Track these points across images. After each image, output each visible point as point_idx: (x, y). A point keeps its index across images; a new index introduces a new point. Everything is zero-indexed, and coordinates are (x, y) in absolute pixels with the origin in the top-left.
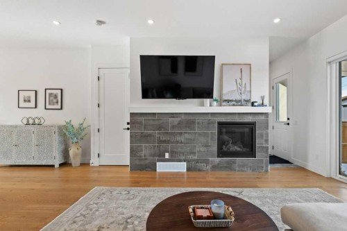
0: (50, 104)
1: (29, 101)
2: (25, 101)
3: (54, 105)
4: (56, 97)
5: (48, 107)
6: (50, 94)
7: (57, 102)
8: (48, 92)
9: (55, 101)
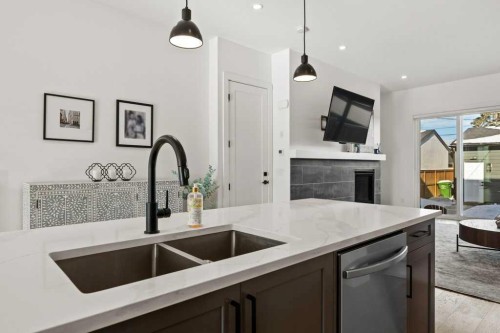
0: (127, 135)
1: (76, 124)
2: (63, 122)
3: (136, 137)
4: (140, 120)
5: (123, 140)
6: (129, 114)
7: (143, 133)
8: (123, 107)
9: (138, 128)
